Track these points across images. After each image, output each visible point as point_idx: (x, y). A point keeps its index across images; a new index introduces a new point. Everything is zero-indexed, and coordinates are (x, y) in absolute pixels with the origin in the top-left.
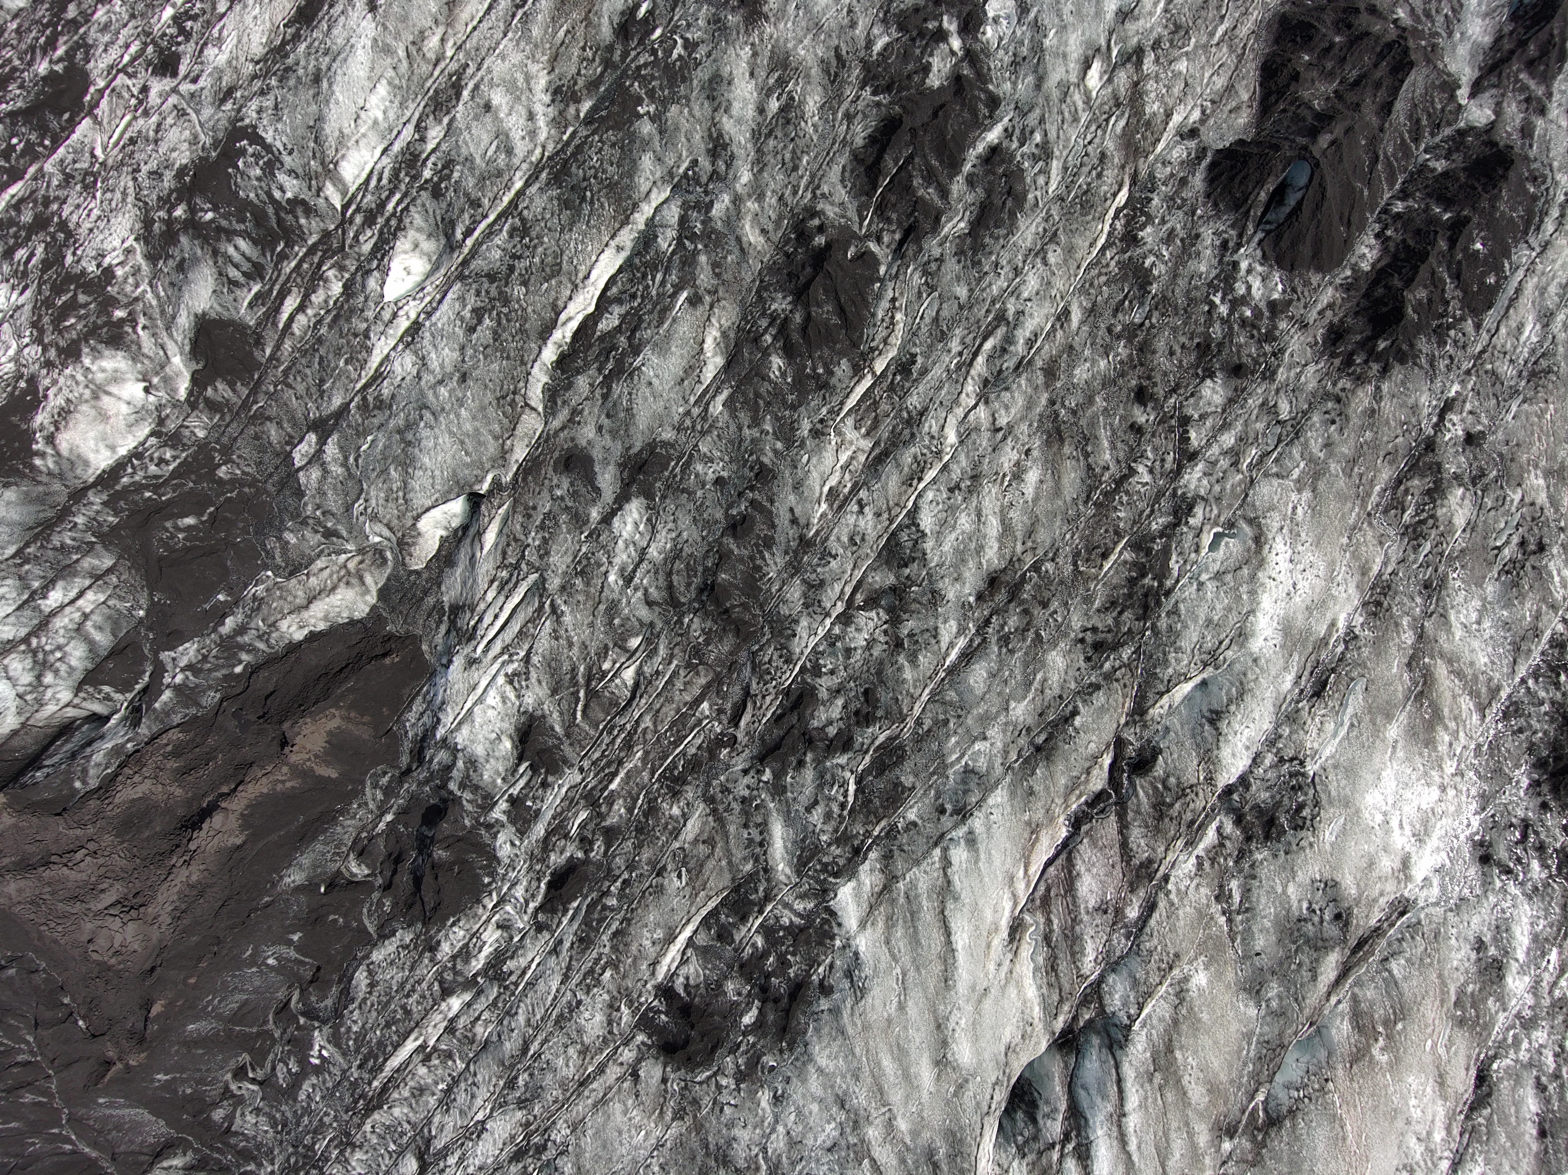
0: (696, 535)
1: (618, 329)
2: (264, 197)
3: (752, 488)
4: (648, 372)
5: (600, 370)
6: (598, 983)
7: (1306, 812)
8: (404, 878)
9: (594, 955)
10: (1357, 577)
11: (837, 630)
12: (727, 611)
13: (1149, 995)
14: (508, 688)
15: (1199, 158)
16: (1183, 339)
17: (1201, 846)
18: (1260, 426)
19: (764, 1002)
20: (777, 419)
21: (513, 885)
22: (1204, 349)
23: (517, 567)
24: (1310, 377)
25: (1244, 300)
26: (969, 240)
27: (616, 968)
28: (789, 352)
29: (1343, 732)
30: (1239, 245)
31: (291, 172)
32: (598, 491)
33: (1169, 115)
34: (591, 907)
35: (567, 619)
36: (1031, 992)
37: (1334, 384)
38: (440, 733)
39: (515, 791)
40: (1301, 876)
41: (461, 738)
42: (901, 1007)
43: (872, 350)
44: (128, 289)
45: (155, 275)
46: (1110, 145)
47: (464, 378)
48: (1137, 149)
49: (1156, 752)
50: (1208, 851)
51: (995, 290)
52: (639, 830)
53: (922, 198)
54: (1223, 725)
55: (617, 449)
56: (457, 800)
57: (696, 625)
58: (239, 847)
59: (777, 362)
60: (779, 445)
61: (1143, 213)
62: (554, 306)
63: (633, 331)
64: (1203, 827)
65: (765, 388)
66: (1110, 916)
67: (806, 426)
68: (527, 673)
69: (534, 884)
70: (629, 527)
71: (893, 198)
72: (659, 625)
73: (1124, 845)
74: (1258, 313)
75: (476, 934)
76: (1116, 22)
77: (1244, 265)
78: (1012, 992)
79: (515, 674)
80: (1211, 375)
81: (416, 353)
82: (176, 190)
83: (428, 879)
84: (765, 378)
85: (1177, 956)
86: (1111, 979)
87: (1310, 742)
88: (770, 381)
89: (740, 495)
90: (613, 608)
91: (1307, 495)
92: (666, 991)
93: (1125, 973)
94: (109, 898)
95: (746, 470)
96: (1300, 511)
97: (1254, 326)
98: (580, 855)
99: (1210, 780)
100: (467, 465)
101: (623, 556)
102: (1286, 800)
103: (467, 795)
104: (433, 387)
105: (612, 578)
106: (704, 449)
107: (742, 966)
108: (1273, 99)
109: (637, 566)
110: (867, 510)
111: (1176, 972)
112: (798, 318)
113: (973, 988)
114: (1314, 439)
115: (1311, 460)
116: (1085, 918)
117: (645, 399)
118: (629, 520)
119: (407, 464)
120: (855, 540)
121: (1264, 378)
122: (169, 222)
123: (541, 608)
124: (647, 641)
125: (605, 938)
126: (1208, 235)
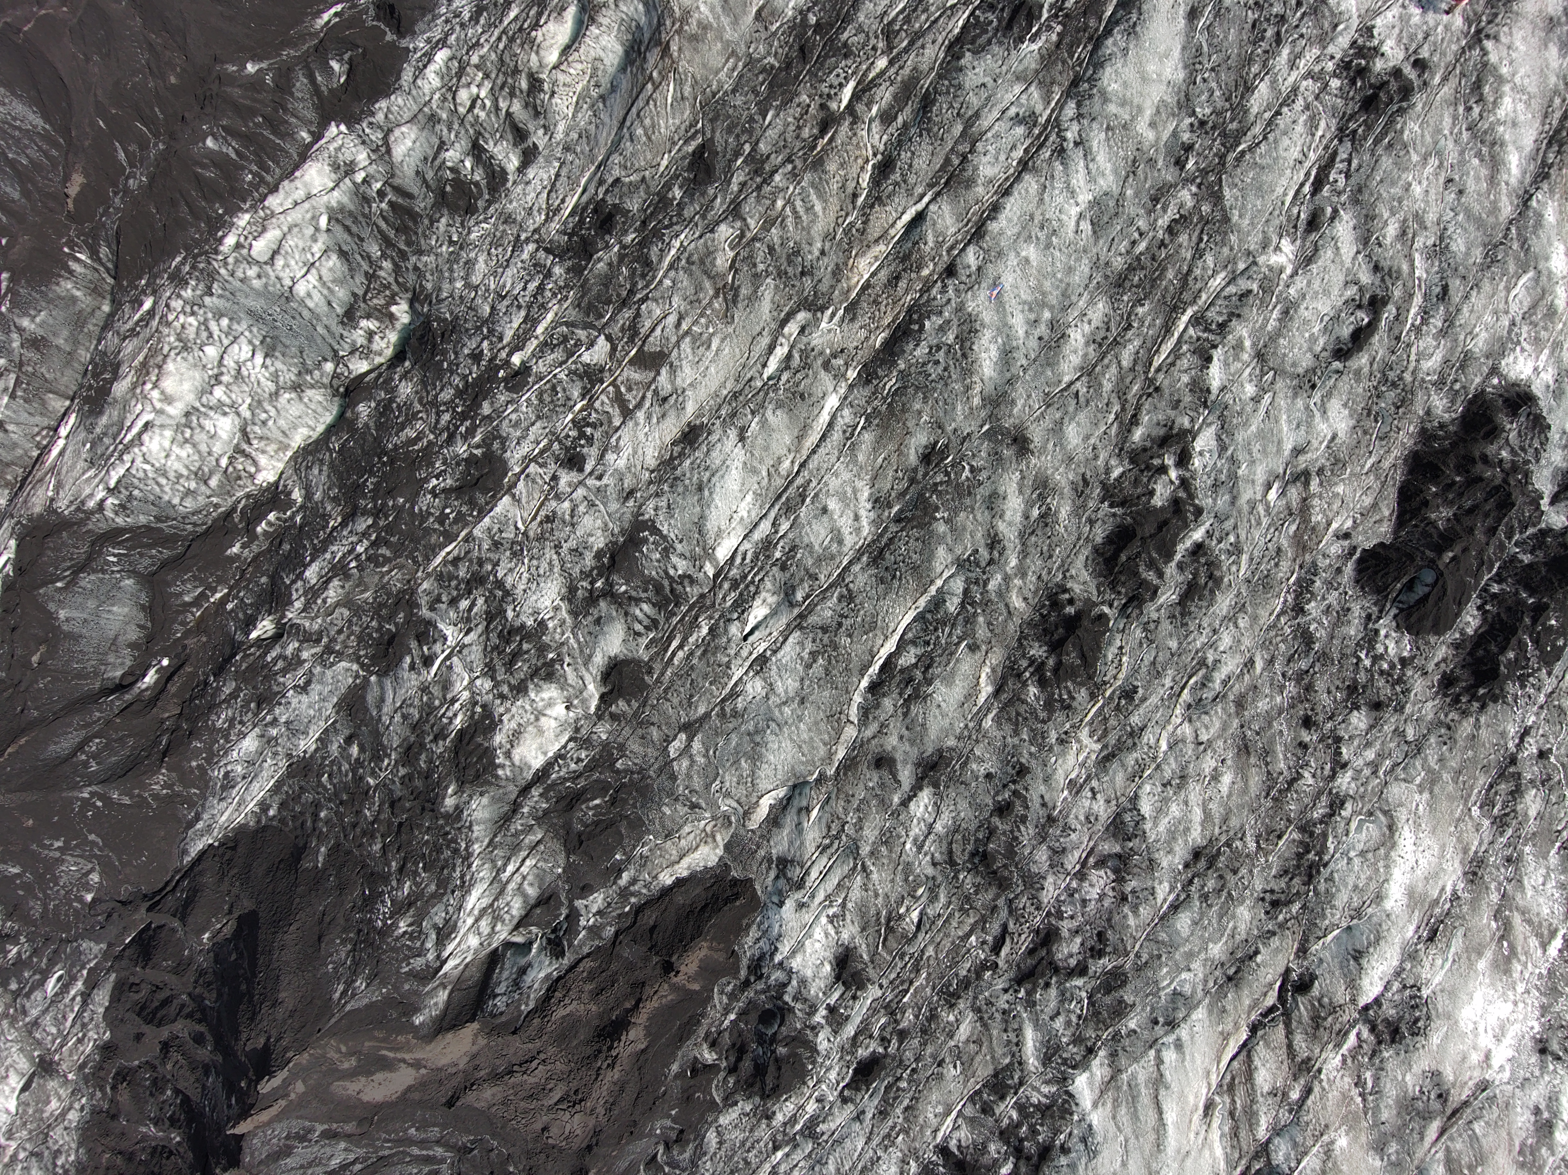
0: (970, 815)
1: (915, 665)
2: (662, 574)
3: (1014, 782)
4: (937, 697)
5: (901, 694)
6: (893, 1144)
7: (1420, 1024)
8: (747, 1065)
9: (890, 1123)
10: (1461, 855)
11: (1074, 884)
12: (995, 873)
13: (1306, 1153)
14: (830, 926)
15: (1351, 554)
16: (1338, 683)
17: (1345, 1047)
18: (1392, 745)
19: (1018, 1159)
20: (1032, 730)
21: (828, 1070)
22: (1352, 689)
23: (837, 837)
24: (1429, 710)
25: (1381, 657)
26: (1178, 608)
27: (907, 1133)
28: (1042, 683)
29: (1448, 965)
30: (1380, 618)
31: (682, 556)
32: (898, 782)
33: (1329, 524)
34: (888, 1088)
35: (875, 876)
36: (1219, 1152)
37: (1446, 715)
38: (778, 958)
39: (832, 1001)
40: (1416, 1069)
41: (796, 963)
42: (1124, 1164)
43: (1105, 683)
44: (557, 637)
45: (576, 627)
46: (1285, 543)
47: (802, 701)
48: (1304, 547)
49: (1313, 978)
50: (1350, 1051)
51: (1198, 644)
52: (924, 1032)
53: (1145, 580)
54: (1364, 962)
55: (914, 753)
56: (791, 1010)
57: (968, 880)
58: (643, 1051)
59: (1033, 690)
60: (1033, 749)
61: (1309, 592)
62: (871, 651)
63: (928, 668)
64: (1347, 1033)
65: (1022, 708)
66: (1279, 1098)
67: (1053, 737)
68: (844, 916)
69: (845, 1070)
70: (922, 809)
71: (1123, 579)
72: (940, 879)
73: (1290, 1046)
74: (1392, 666)
75: (802, 1107)
76: (1291, 456)
77: (1383, 632)
78: (1207, 1153)
79: (835, 916)
80: (1358, 708)
81: (765, 680)
82: (596, 567)
83: (772, 1069)
84: (1024, 702)
85: (1327, 1126)
86: (1276, 1141)
87: (1425, 973)
88: (1027, 703)
89: (1005, 786)
90: (908, 868)
91: (1426, 795)
92: (943, 1150)
93: (1287, 1137)
94: (557, 1095)
95: (1009, 769)
96: (1421, 807)
97: (1389, 675)
98: (881, 1050)
99: (1353, 1001)
100: (803, 763)
101: (916, 830)
102: (1407, 1016)
103: (799, 1006)
104: (779, 706)
105: (908, 846)
106: (978, 752)
107: (1002, 1133)
108: (1408, 517)
109: (926, 837)
110: (1098, 796)
111: (1325, 1138)
112: (1051, 662)
113: (1179, 1152)
114: (1431, 755)
115: (1430, 771)
116: (1261, 1099)
117: (935, 717)
118: (922, 804)
119: (755, 758)
120: (1090, 819)
121: (1395, 710)
122: (591, 592)
123: (855, 866)
124: (931, 890)
125: (898, 1111)
126: (1357, 610)
